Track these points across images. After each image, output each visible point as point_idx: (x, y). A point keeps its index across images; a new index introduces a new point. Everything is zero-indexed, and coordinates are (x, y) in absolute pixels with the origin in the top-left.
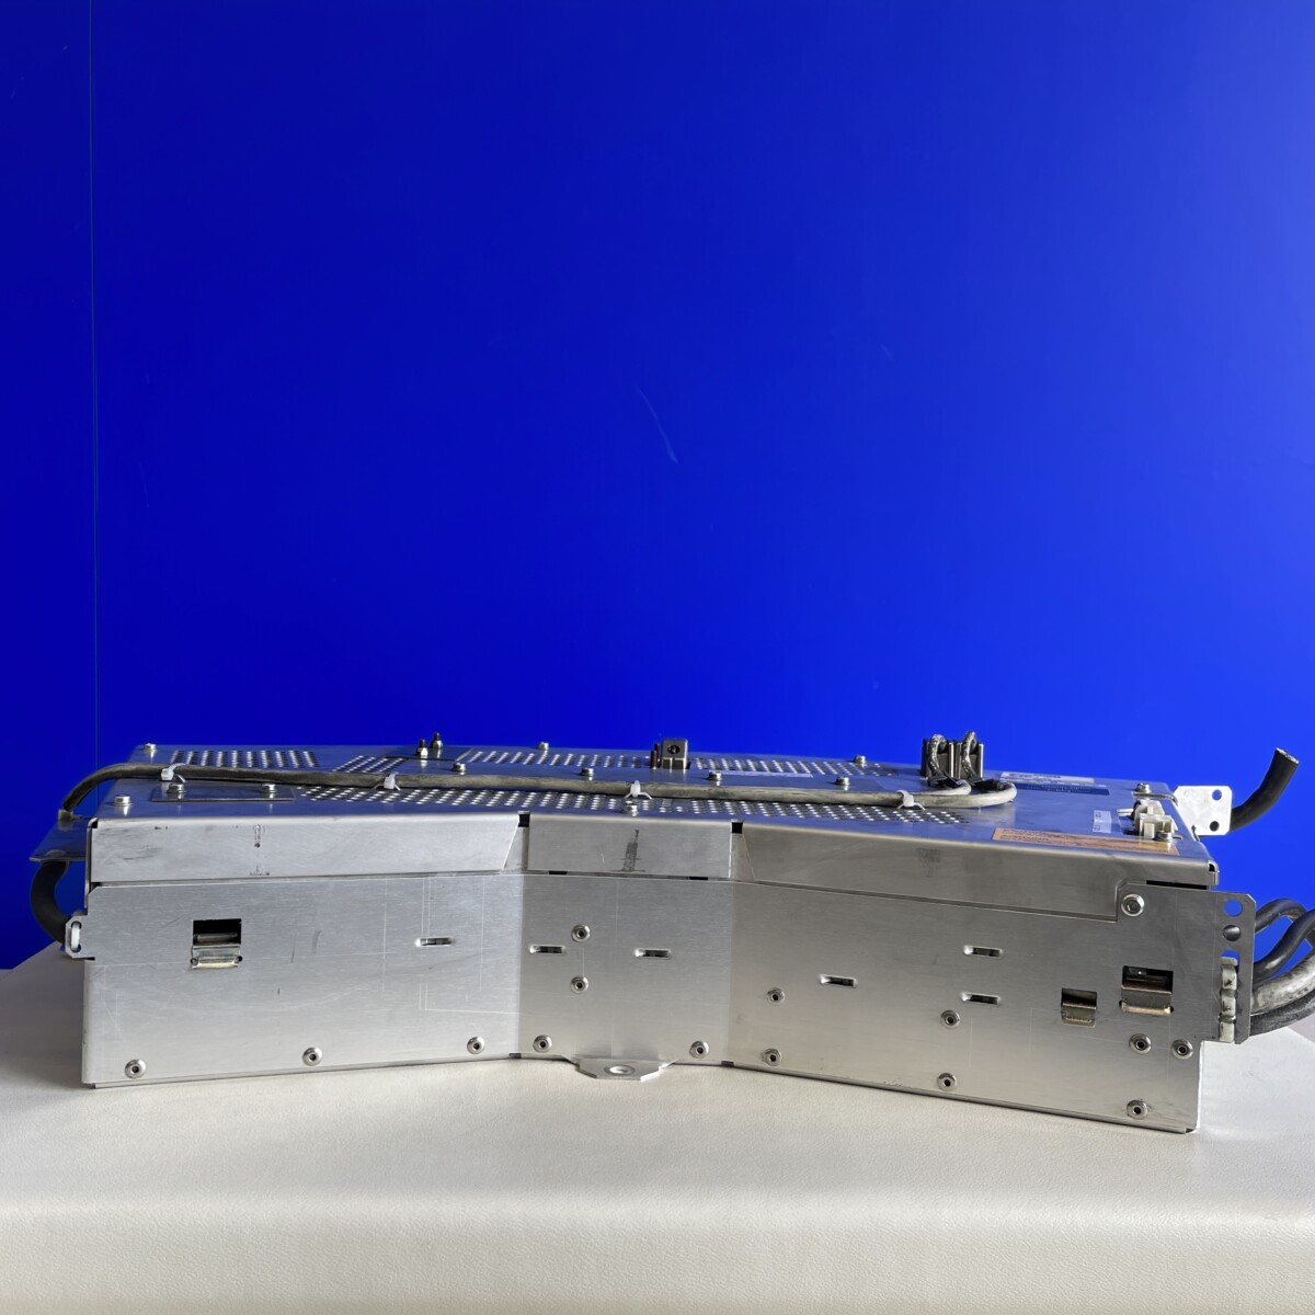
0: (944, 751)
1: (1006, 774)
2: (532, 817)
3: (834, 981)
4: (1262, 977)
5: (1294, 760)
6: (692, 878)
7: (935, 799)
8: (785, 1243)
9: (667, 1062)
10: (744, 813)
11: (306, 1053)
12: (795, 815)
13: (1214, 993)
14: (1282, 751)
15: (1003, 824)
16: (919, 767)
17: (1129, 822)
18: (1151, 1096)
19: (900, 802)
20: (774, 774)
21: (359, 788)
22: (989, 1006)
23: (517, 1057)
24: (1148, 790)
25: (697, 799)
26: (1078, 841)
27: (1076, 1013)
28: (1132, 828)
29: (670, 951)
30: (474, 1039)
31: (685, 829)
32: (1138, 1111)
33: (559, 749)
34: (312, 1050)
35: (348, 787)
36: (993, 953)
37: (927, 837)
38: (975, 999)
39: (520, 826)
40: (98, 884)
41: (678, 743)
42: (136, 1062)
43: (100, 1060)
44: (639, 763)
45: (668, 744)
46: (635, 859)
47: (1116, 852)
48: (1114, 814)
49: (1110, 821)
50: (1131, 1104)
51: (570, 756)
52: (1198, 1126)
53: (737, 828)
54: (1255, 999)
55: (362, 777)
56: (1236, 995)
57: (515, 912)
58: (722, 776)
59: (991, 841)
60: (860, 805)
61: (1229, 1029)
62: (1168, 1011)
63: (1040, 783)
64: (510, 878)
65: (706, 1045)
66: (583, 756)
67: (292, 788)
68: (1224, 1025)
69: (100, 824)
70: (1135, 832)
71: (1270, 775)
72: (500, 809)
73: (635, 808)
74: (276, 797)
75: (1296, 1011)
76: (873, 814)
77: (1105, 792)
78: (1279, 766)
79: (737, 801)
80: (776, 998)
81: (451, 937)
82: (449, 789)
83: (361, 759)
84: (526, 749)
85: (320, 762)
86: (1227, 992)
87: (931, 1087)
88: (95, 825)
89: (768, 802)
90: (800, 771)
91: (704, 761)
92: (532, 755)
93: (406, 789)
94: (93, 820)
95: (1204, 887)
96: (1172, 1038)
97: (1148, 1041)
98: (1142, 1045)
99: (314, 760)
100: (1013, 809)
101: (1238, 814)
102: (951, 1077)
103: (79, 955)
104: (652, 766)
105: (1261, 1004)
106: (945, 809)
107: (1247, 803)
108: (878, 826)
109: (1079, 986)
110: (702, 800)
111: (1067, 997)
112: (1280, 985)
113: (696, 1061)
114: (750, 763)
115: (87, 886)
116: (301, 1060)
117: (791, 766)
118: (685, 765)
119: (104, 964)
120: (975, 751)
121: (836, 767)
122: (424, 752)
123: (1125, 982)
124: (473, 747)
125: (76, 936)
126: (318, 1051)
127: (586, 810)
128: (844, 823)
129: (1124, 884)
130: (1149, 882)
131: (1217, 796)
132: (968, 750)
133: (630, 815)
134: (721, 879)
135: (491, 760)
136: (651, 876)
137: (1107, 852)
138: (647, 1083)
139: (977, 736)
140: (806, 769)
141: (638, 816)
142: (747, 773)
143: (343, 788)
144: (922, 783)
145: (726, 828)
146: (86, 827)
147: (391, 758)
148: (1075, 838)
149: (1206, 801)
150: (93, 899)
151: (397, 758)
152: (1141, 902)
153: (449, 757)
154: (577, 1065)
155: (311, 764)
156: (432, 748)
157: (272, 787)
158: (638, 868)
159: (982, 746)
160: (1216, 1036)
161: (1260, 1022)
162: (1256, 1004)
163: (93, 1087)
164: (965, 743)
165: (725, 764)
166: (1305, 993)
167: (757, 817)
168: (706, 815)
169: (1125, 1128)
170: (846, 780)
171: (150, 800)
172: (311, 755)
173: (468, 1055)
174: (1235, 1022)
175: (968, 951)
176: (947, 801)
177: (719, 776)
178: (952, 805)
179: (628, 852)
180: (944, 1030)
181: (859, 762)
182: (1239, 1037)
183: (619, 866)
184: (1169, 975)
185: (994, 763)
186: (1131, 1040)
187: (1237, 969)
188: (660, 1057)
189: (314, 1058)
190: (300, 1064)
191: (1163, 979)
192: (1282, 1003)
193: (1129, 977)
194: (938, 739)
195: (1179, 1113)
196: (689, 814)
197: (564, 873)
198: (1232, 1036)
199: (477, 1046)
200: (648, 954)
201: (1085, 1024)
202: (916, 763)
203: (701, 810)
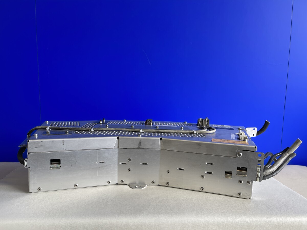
0: (202, 121)
1: (213, 125)
2: (120, 137)
3: (180, 169)
4: (265, 169)
5: (269, 122)
6: (152, 149)
7: (200, 132)
8: (169, 226)
9: (147, 185)
10: (162, 136)
11: (75, 185)
12: (172, 136)
13: (255, 172)
14: (267, 121)
15: (213, 137)
16: (197, 124)
17: (238, 136)
18: (242, 192)
19: (193, 132)
20: (169, 126)
21: (86, 131)
22: (210, 174)
23: (118, 184)
24: (241, 129)
25: (153, 132)
26: (229, 141)
27: (228, 176)
28: (239, 138)
29: (148, 163)
30: (109, 181)
31: (150, 139)
32: (240, 195)
33: (128, 121)
34: (76, 184)
35: (84, 131)
36: (211, 164)
37: (198, 141)
38: (208, 173)
39: (117, 139)
40: (30, 153)
41: (150, 120)
42: (40, 188)
43: (32, 187)
44: (143, 124)
45: (148, 120)
46: (140, 145)
47: (236, 144)
48: (235, 134)
49: (234, 136)
50: (238, 193)
51: (130, 122)
52: (252, 198)
53: (161, 139)
54: (264, 173)
55: (87, 128)
56: (260, 172)
57: (116, 156)
58: (159, 127)
59: (211, 142)
60: (185, 133)
61: (258, 179)
62: (246, 175)
63: (220, 127)
64: (115, 149)
65: (155, 181)
66: (132, 122)
67: (72, 131)
68: (257, 178)
69: (30, 141)
70: (239, 139)
71: (264, 125)
72: (114, 136)
73: (140, 135)
74: (69, 133)
75: (272, 175)
76: (188, 135)
77: (232, 129)
78: (266, 123)
79: (161, 133)
80: (168, 172)
81: (104, 161)
82: (104, 131)
83: (88, 123)
84: (121, 121)
85: (80, 125)
86: (258, 172)
87: (199, 190)
88: (29, 141)
89: (167, 133)
90: (174, 125)
91: (156, 123)
92: (122, 122)
93: (95, 131)
94: (29, 140)
95: (254, 151)
96: (247, 181)
97: (242, 181)
98: (241, 182)
99: (79, 124)
100: (215, 134)
101: (258, 133)
102: (203, 188)
103: (27, 167)
104: (145, 125)
105: (265, 174)
106: (202, 134)
107: (260, 131)
108: (189, 138)
109: (229, 170)
110: (154, 132)
111: (226, 172)
112: (269, 170)
113: (153, 184)
114: (165, 123)
115: (28, 153)
116: (74, 186)
117: (172, 124)
118: (152, 124)
119: (32, 169)
120: (208, 121)
121: (181, 124)
122: (101, 122)
123: (238, 170)
124: (111, 121)
125: (26, 163)
126: (77, 184)
127: (131, 136)
128: (182, 138)
129: (238, 150)
130: (243, 150)
131: (254, 129)
132: (206, 121)
133: (139, 137)
134: (158, 149)
135: (114, 124)
136: (144, 149)
137: (235, 144)
138: (143, 189)
139: (208, 118)
140: (175, 125)
141: (141, 137)
142: (164, 126)
143: (83, 131)
144: (197, 127)
145: (158, 139)
146: (27, 141)
147: (94, 123)
148: (228, 141)
149: (252, 130)
150: (29, 156)
151: (95, 123)
152: (241, 154)
153: (106, 123)
154: (129, 186)
155: (78, 125)
156: (103, 121)
157: (68, 131)
158: (141, 147)
159: (209, 120)
160: (256, 180)
161: (265, 177)
162: (264, 174)
163: (31, 193)
164: (206, 120)
165: (160, 124)
166: (273, 172)
167: (165, 136)
168: (155, 136)
169: (237, 198)
170: (183, 127)
171: (42, 135)
172: (79, 123)
173: (108, 184)
174: (259, 178)
175: (206, 163)
176: (202, 132)
177: (158, 127)
178: (203, 133)
179: (139, 144)
180: (202, 179)
181: (185, 123)
182: (260, 181)
183: (137, 147)
184: (247, 168)
185: (211, 123)
186: (239, 181)
187: (260, 167)
188: (146, 184)
189: (76, 186)
190: (73, 187)
191: (246, 169)
192: (269, 174)
193: (239, 169)
194: (201, 119)
195: (248, 195)
196: (151, 136)
197: (126, 148)
198: (259, 180)
199: (109, 182)
200: (143, 164)
201: (230, 178)
202: (196, 123)
203: (154, 135)
